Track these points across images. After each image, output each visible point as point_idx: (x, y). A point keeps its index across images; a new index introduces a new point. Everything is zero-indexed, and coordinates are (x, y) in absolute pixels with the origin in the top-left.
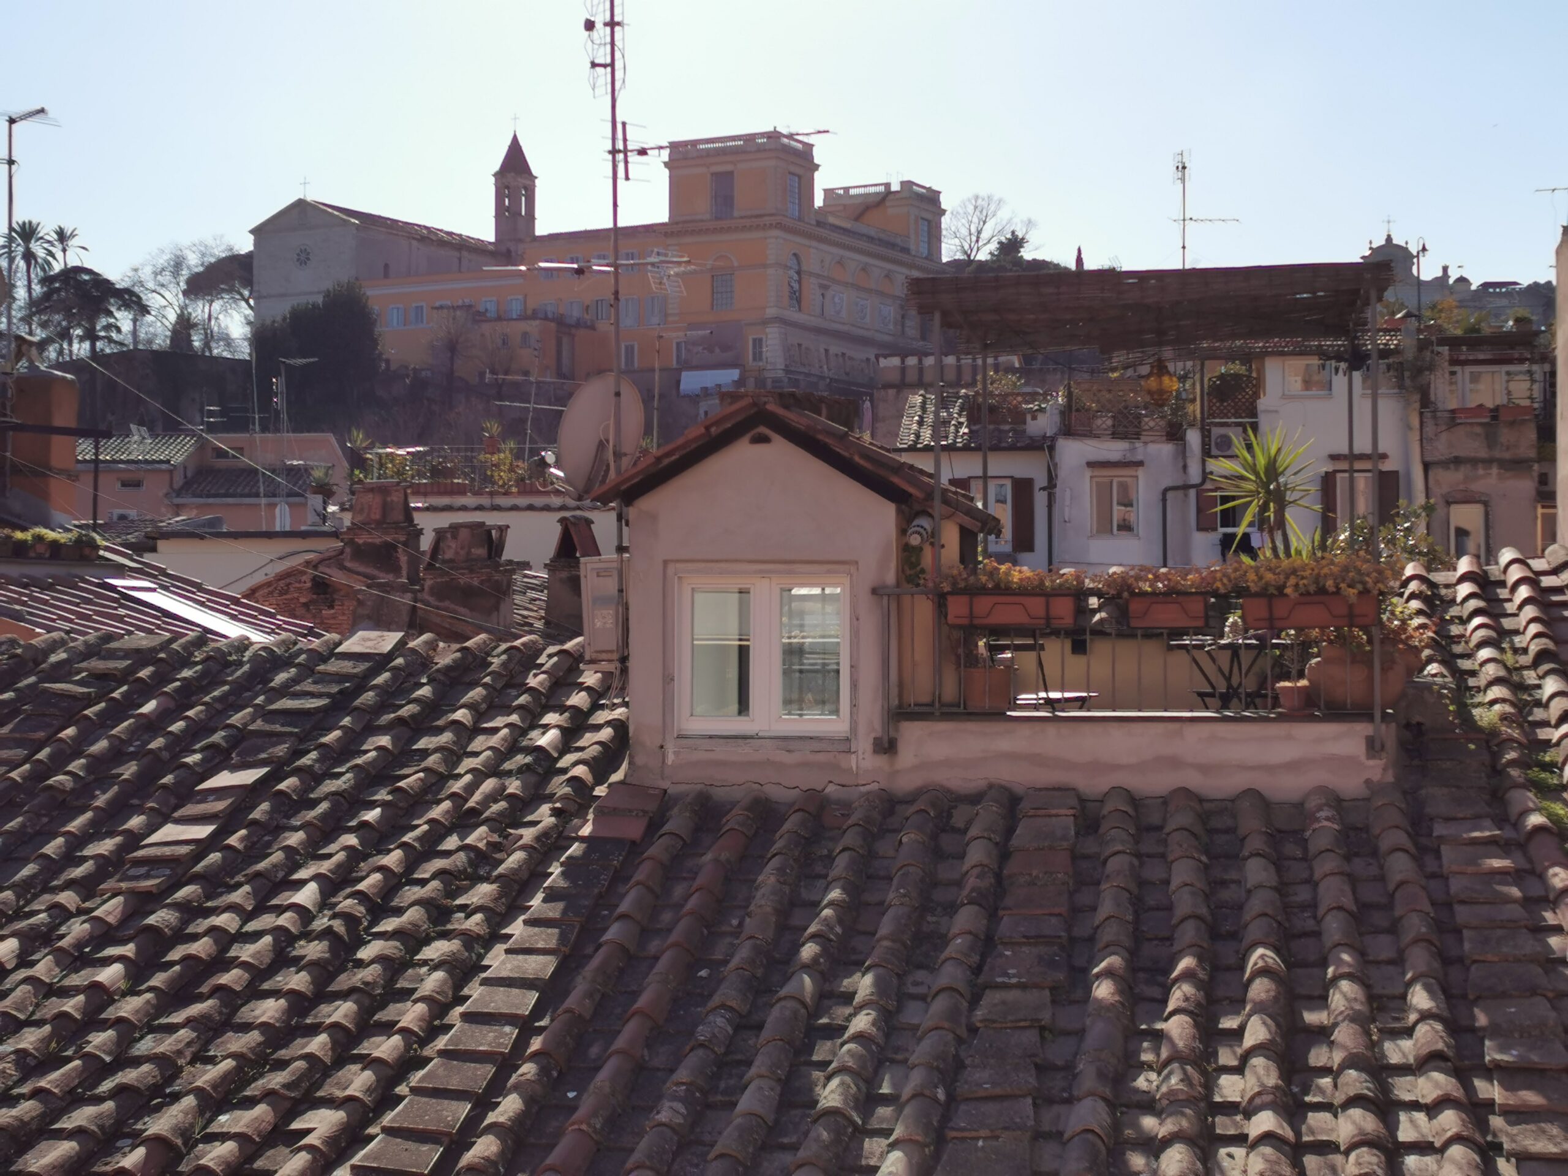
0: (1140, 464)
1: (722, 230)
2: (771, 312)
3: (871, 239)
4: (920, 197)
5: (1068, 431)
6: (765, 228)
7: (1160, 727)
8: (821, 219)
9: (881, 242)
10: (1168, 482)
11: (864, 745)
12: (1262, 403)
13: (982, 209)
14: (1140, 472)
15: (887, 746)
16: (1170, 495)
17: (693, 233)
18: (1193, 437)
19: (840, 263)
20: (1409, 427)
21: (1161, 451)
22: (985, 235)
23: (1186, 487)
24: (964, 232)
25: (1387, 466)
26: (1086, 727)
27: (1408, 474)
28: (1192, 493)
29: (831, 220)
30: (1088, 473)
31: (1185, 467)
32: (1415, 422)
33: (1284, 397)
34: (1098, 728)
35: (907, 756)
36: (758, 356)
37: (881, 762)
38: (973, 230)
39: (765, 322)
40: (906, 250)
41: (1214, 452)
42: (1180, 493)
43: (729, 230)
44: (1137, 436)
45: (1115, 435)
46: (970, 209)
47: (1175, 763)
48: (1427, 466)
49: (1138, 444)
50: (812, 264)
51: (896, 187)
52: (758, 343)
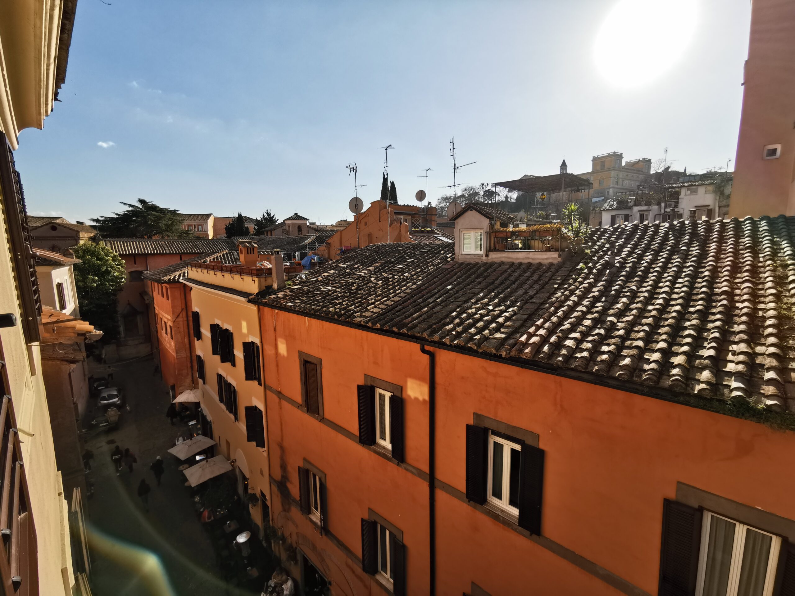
0: (650, 210)
1: (602, 172)
2: (611, 186)
3: (634, 170)
4: (647, 161)
5: (635, 205)
6: (611, 170)
7: (526, 253)
8: (623, 167)
9: (637, 170)
10: (656, 213)
11: (484, 255)
12: (680, 197)
13: (660, 161)
14: (650, 212)
15: (487, 256)
16: (656, 216)
17: (596, 173)
18: (663, 205)
19: (627, 175)
20: (716, 199)
21: (655, 208)
22: (660, 167)
23: (660, 214)
24: (656, 166)
25: (710, 208)
26: (515, 253)
27: (715, 210)
28: (662, 215)
29: (626, 167)
30: (639, 213)
31: (660, 210)
32: (718, 198)
33: (686, 195)
34: (517, 253)
35: (490, 257)
36: (608, 194)
37: (486, 258)
38: (658, 166)
39: (610, 188)
40: (642, 171)
41: (667, 207)
42: (659, 216)
43: (603, 172)
44: (651, 205)
45: (646, 205)
46: (658, 162)
47: (528, 258)
48: (719, 207)
49: (650, 207)
50: (621, 176)
51: (641, 159)
52: (608, 192)
